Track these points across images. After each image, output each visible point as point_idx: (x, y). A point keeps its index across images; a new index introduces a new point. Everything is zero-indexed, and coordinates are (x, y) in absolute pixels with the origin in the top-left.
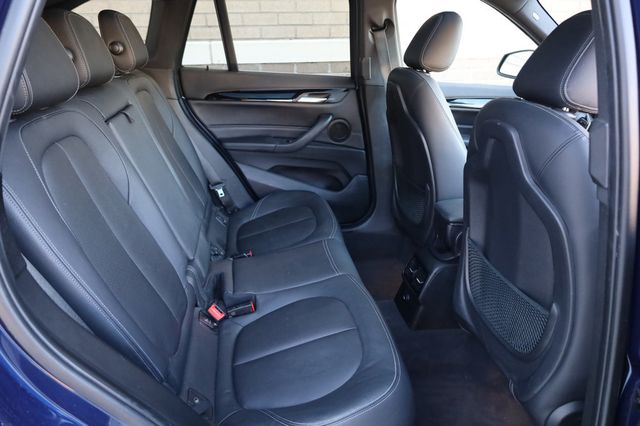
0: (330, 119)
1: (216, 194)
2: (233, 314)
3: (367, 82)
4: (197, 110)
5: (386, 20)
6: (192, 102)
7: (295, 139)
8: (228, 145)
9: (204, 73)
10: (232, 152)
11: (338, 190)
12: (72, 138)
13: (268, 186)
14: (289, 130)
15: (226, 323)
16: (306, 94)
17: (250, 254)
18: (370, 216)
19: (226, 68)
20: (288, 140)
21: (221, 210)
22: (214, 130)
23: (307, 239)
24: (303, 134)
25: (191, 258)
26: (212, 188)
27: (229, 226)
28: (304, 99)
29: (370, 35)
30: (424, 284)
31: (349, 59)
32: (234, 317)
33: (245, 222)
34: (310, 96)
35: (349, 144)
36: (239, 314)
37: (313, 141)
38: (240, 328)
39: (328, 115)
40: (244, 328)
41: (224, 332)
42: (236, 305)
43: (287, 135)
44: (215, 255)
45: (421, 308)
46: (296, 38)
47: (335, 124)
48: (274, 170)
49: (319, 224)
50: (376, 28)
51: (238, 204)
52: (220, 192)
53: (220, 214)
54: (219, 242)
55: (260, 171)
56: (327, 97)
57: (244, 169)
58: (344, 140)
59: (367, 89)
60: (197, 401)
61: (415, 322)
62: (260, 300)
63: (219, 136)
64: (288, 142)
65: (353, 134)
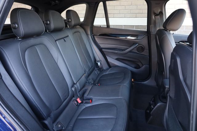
0: (137, 45)
1: (98, 64)
2: (85, 102)
3: (152, 33)
4: (96, 39)
5: (160, 12)
6: (95, 36)
7: (125, 50)
8: (103, 50)
9: (99, 27)
10: (104, 52)
11: (138, 69)
12: (40, 45)
13: (114, 64)
14: (123, 47)
15: (82, 104)
16: (130, 36)
17: (99, 85)
18: (149, 79)
19: (106, 26)
20: (123, 50)
21: (98, 69)
22: (101, 45)
23: (117, 84)
24: (127, 49)
25: (75, 83)
26: (97, 62)
27: (99, 74)
28: (129, 38)
29: (154, 17)
30: (153, 108)
31: (147, 25)
32: (85, 103)
33: (104, 74)
34: (131, 37)
35: (144, 54)
36: (86, 103)
37: (130, 51)
38: (85, 107)
39: (137, 43)
40: (86, 107)
41: (80, 107)
42: (86, 100)
43: (123, 49)
44: (89, 83)
45: (151, 117)
46: (136, 17)
47: (139, 47)
48: (117, 59)
49: (124, 79)
50: (156, 15)
51: (104, 68)
52: (99, 64)
53: (97, 70)
54: (93, 79)
55: (113, 59)
56: (137, 38)
57: (108, 58)
58: (141, 52)
59: (151, 35)
60: (60, 126)
61: (148, 121)
62: (93, 100)
63: (102, 47)
64: (122, 51)
65: (145, 50)
